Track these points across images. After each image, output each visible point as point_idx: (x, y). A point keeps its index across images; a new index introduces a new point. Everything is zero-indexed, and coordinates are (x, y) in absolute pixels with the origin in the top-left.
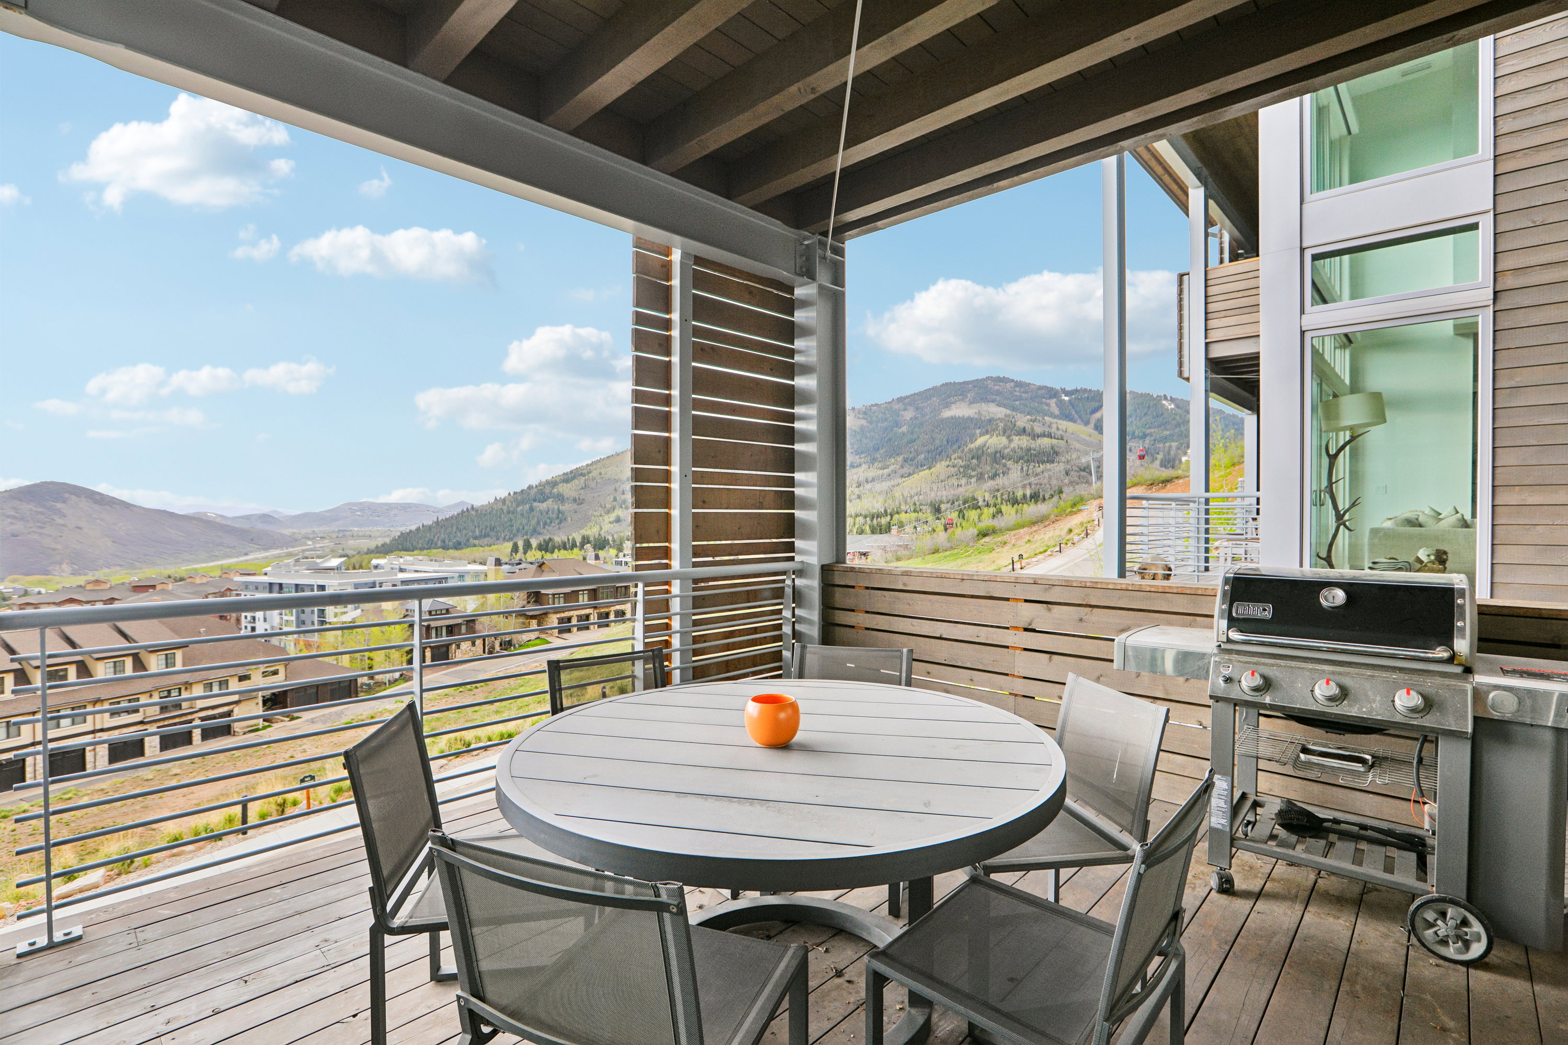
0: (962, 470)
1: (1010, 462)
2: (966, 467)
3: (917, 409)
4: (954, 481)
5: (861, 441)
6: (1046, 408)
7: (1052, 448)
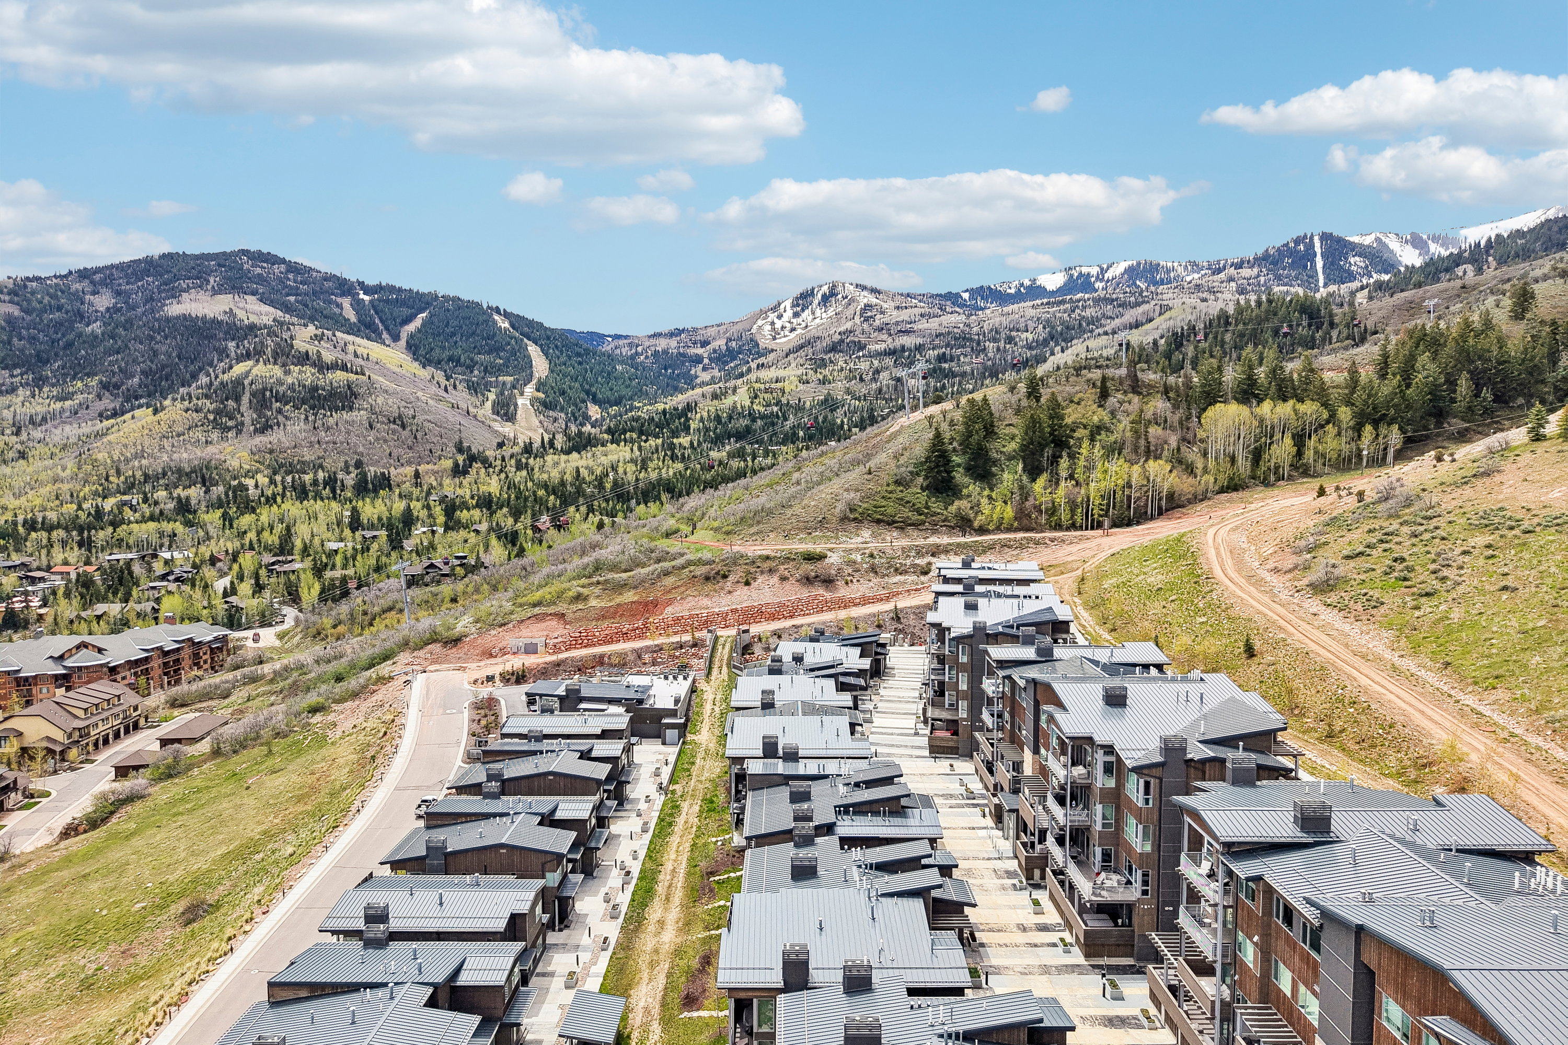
0: (211, 417)
1: (288, 407)
2: (218, 412)
3: (118, 293)
4: (198, 434)
5: (9, 343)
6: (337, 311)
7: (349, 387)
